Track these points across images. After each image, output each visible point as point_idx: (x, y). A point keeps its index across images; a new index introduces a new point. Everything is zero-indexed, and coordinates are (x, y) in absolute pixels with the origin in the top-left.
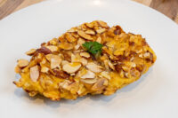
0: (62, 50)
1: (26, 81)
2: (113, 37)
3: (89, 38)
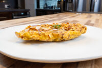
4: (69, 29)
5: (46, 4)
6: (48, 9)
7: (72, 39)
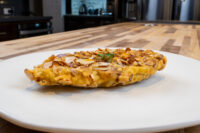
4: (130, 63)
5: (84, 6)
6: (88, 15)
7: (136, 83)
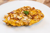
0: (17, 13)
1: (6, 20)
2: (32, 10)
3: (25, 10)
